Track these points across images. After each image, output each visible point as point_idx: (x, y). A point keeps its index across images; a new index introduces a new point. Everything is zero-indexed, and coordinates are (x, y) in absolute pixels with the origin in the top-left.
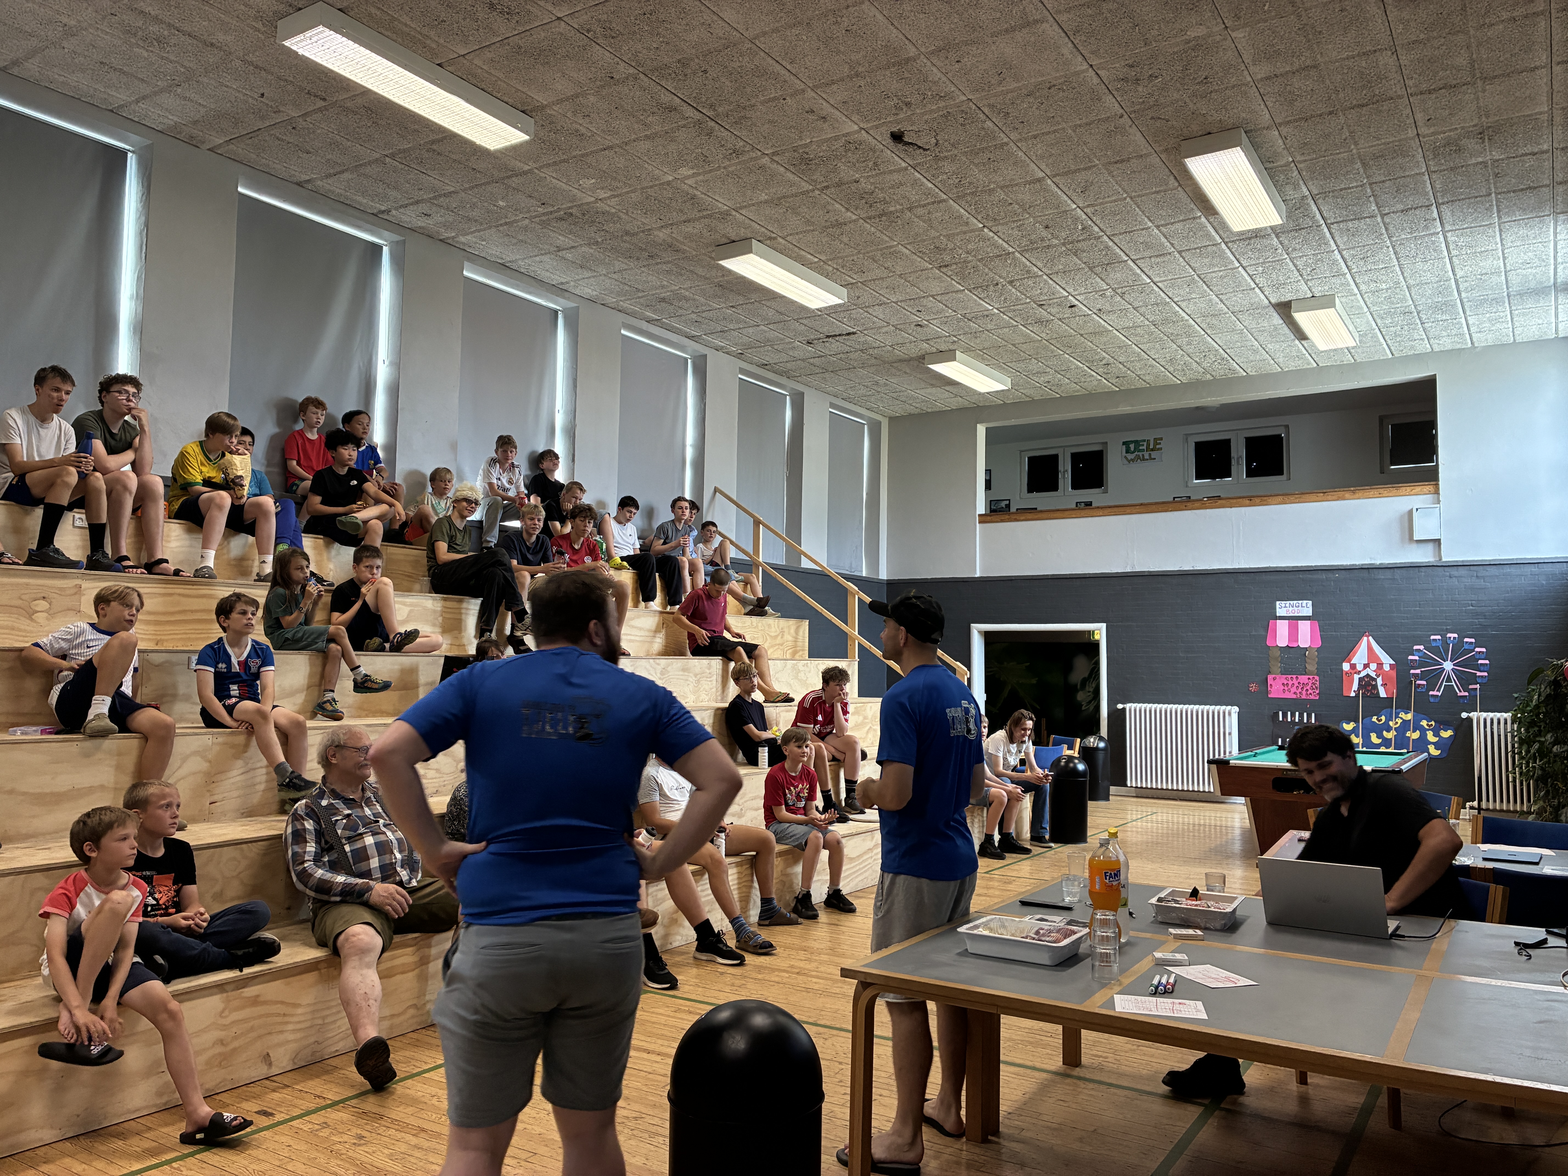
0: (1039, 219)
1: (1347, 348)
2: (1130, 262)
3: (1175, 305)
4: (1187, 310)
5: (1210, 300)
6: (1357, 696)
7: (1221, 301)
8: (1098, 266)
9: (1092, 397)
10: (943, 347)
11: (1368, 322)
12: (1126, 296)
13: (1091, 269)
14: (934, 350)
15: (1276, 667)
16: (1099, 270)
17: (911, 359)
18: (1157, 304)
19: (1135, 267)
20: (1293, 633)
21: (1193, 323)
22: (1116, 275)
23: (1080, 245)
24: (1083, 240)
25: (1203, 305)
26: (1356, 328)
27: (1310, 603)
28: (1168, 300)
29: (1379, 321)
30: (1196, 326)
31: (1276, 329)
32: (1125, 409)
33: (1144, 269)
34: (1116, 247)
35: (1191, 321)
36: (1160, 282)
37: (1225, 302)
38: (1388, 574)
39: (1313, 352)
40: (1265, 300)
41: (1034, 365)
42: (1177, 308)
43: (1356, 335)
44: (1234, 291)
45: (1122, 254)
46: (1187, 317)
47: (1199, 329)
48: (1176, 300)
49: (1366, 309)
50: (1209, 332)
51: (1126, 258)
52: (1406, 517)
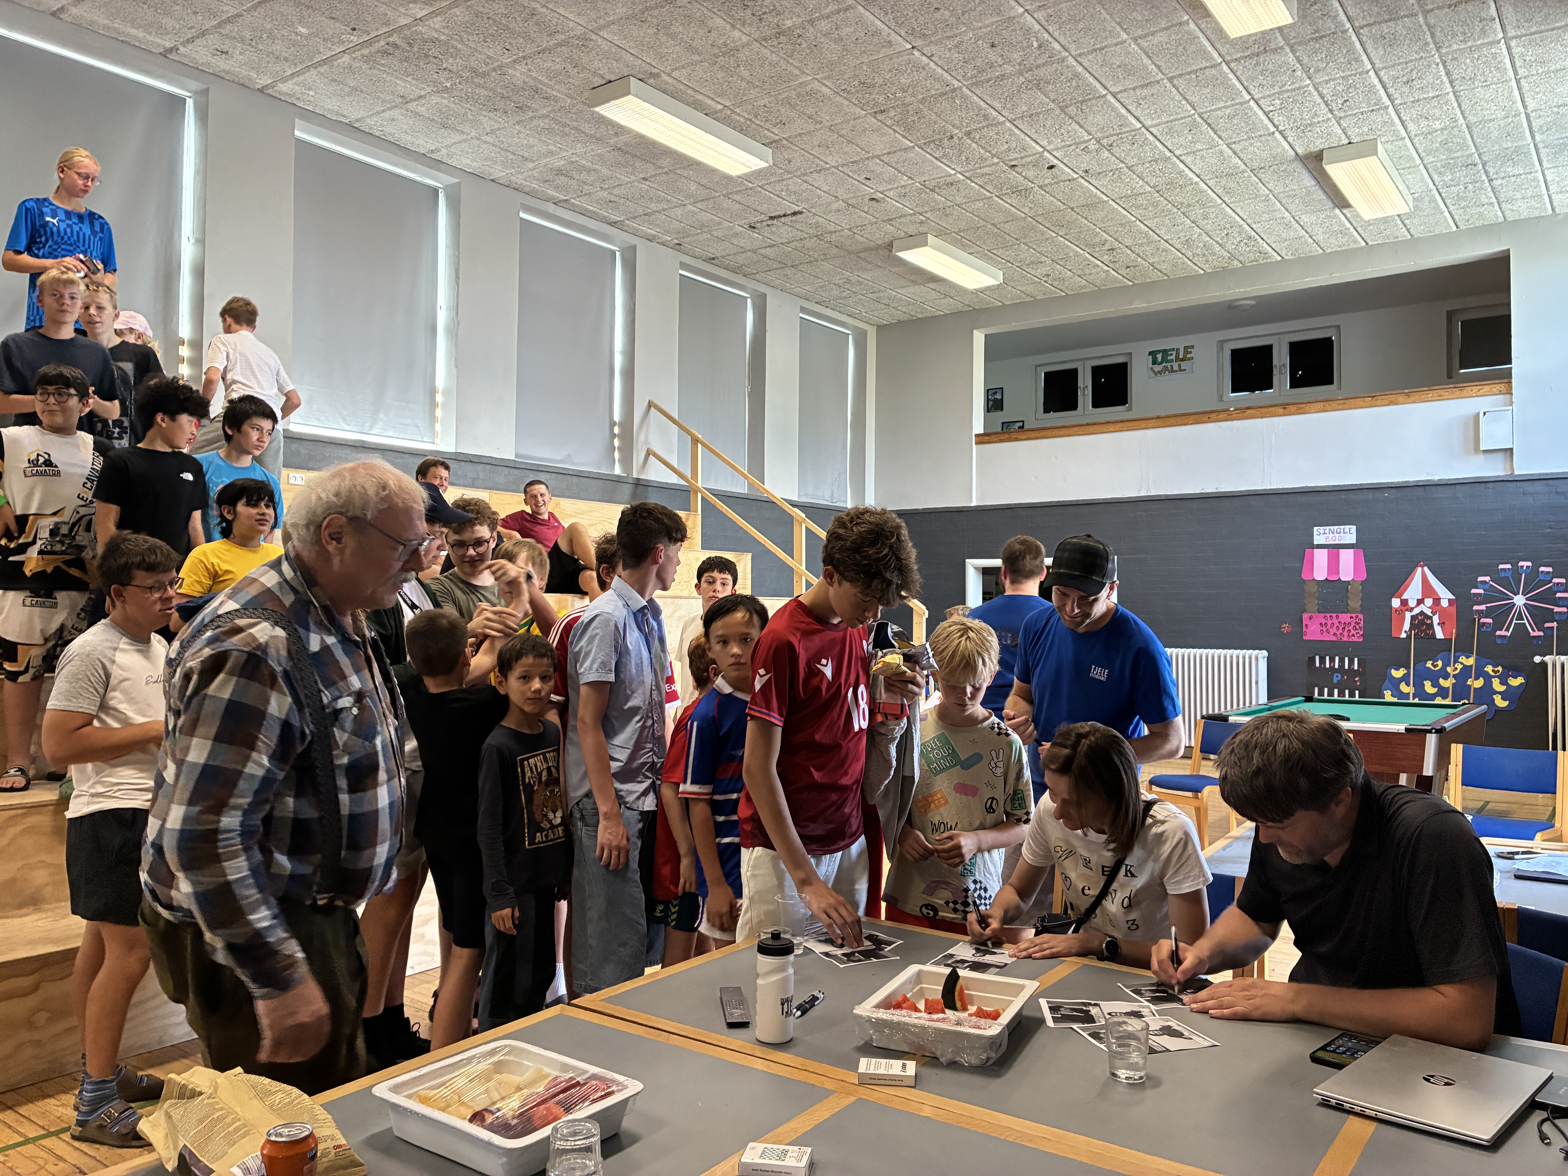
0: (980, 33)
1: (1399, 216)
2: (1110, 97)
3: (1178, 162)
4: (1193, 168)
5: (1221, 152)
6: (1409, 636)
7: (1235, 153)
8: (1071, 105)
9: (1100, 293)
10: (911, 230)
11: (1422, 180)
12: (1115, 150)
13: (1063, 109)
14: (903, 235)
15: (1312, 605)
16: (1072, 110)
17: (878, 248)
18: (1156, 161)
19: (1117, 105)
20: (1334, 564)
21: (1206, 187)
22: (1097, 119)
23: (1041, 72)
24: (1044, 65)
25: (1214, 161)
26: (1407, 187)
27: (1354, 528)
28: (1168, 154)
29: (1436, 177)
30: (1209, 191)
31: (1309, 193)
32: (1139, 306)
33: (1130, 108)
34: (1088, 75)
35: (1202, 185)
36: (1153, 126)
37: (1240, 154)
38: (1449, 491)
39: (1355, 221)
40: (1290, 150)
41: (1026, 253)
42: (1182, 166)
43: (1410, 199)
44: (1249, 138)
45: (1098, 85)
46: (1196, 179)
47: (1213, 195)
48: (1177, 153)
49: (1418, 161)
50: (1226, 199)
51: (1104, 92)
52: (1472, 422)
